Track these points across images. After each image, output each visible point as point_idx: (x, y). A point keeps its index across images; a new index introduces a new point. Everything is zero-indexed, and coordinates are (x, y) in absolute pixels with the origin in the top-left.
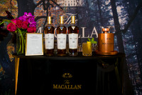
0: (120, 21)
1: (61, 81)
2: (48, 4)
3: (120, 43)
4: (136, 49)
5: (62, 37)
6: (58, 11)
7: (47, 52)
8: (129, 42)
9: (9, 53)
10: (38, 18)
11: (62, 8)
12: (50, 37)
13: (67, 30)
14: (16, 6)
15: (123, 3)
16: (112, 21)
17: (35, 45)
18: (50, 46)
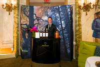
1: (44, 44)
3: (63, 34)
4: (68, 36)
5: (44, 34)
7: (40, 37)
8: (66, 33)
11: (43, 20)
12: (41, 34)
13: (45, 32)
14: (28, 20)
16: (60, 26)
17: (37, 35)
18: (41, 36)
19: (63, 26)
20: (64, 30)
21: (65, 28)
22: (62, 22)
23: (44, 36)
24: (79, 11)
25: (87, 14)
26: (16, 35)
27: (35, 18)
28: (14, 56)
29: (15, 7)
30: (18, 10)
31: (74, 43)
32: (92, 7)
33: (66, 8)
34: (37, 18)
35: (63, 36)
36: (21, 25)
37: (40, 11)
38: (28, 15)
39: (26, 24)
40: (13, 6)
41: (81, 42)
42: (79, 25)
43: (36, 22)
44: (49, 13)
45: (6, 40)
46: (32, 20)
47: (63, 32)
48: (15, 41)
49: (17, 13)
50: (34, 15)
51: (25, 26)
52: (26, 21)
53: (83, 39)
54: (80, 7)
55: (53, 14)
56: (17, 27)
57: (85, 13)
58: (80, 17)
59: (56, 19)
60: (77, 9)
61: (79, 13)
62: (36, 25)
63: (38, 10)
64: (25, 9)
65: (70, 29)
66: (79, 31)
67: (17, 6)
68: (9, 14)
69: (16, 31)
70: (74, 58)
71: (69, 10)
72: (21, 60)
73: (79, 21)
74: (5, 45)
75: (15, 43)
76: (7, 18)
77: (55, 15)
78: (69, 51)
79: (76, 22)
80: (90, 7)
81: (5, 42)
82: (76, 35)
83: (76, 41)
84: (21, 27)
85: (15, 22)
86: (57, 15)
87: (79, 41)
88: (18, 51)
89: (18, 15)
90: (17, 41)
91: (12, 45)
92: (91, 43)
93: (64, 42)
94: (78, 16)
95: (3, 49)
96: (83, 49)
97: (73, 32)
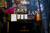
0: (41, 9)
2: (17, 3)
3: (41, 16)
4: (46, 18)
6: (21, 6)
8: (44, 16)
9: (4, 20)
10: (14, 8)
11: (22, 5)
14: (6, 4)
15: (43, 3)
16: (39, 9)
19: (42, 9)
20: (43, 13)
34: (16, 2)
59: (35, 3)
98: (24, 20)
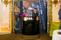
3: (41, 18)
5: (30, 18)
11: (29, 10)
15: (42, 10)
16: (39, 13)
17: (26, 19)
18: (28, 19)
21: (42, 14)
22: (41, 11)
23: (30, 19)
24: (51, 4)
25: (55, 6)
26: (11, 19)
27: (23, 8)
28: (10, 33)
29: (10, 1)
30: (13, 3)
31: (48, 23)
32: (59, 2)
33: (43, 2)
34: (25, 8)
35: (41, 19)
36: (14, 13)
37: (27, 4)
38: (19, 7)
39: (18, 13)
40: (9, 1)
41: (52, 22)
42: (51, 12)
43: (24, 11)
44: (32, 6)
45: (4, 23)
46: (21, 10)
47: (41, 17)
48: (11, 23)
49: (11, 5)
50: (23, 7)
51: (17, 14)
52: (17, 10)
53: (53, 21)
54: (51, 2)
55: (35, 6)
56: (12, 15)
57: (54, 5)
58: (51, 8)
60: (50, 3)
61: (51, 6)
62: (24, 13)
63: (26, 3)
64: (17, 3)
65: (45, 15)
66: (51, 16)
67: (11, 1)
68: (6, 6)
69: (11, 17)
70: (48, 32)
71: (45, 4)
72: (15, 35)
73: (51, 10)
74: (4, 26)
75: (11, 24)
76: (5, 9)
77: (37, 7)
78: (44, 28)
79: (49, 11)
80: (58, 2)
81: (4, 24)
82: (49, 19)
83: (49, 22)
84: (15, 15)
85: (10, 11)
86: (38, 6)
87: (51, 22)
88: (12, 29)
89: (12, 7)
90: (12, 23)
91: (9, 26)
92: (57, 23)
93: (42, 23)
94: (50, 7)
95: (3, 29)
96: (53, 26)
97: (47, 17)
98: (30, 20)
